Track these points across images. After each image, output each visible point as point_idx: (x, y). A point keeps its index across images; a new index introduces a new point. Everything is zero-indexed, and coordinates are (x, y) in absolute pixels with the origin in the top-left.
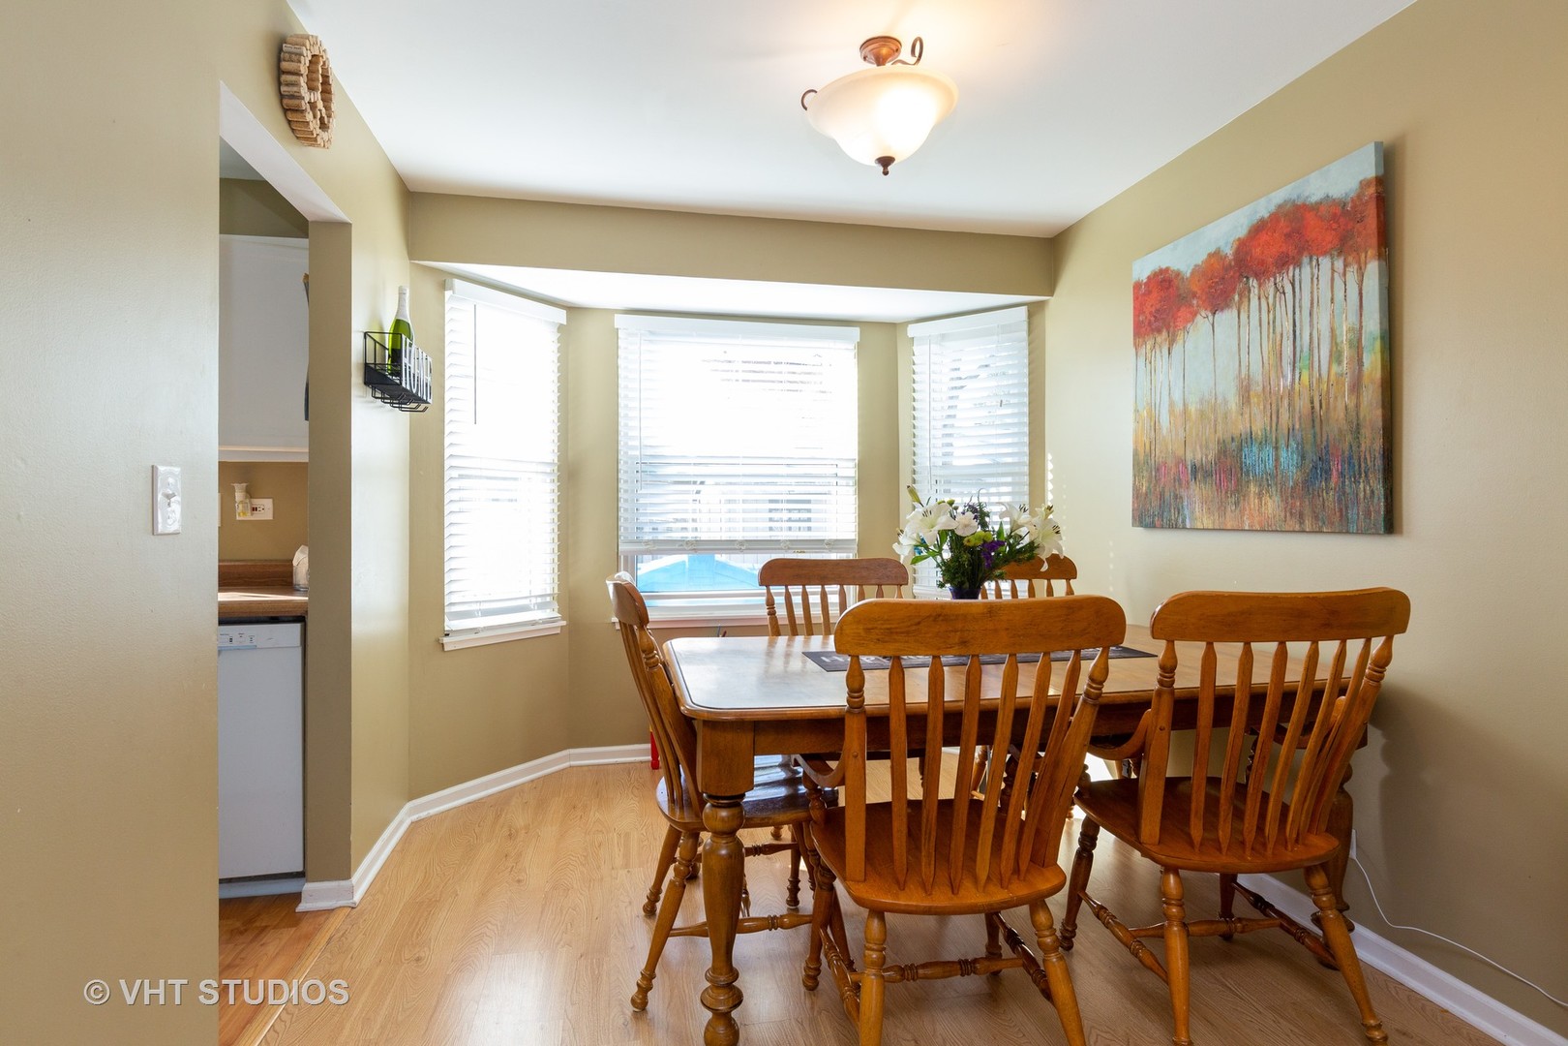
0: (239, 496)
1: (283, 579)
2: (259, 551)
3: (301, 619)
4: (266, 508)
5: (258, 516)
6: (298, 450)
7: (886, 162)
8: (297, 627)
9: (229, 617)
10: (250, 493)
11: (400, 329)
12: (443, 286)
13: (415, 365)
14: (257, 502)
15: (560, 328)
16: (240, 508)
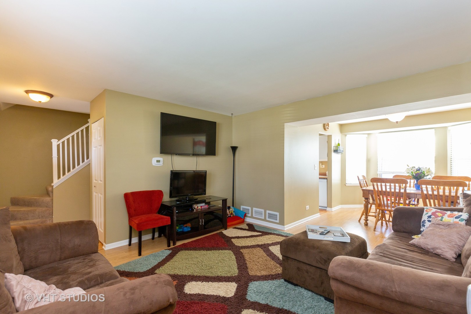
0: (321, 165)
1: (325, 175)
2: (323, 171)
3: (327, 179)
4: (324, 166)
5: (323, 167)
6: (326, 160)
7: (397, 122)
8: (326, 180)
9: (320, 178)
10: (322, 164)
11: (339, 145)
12: (346, 136)
13: (341, 148)
14: (323, 165)
15: (366, 137)
16: (321, 166)
